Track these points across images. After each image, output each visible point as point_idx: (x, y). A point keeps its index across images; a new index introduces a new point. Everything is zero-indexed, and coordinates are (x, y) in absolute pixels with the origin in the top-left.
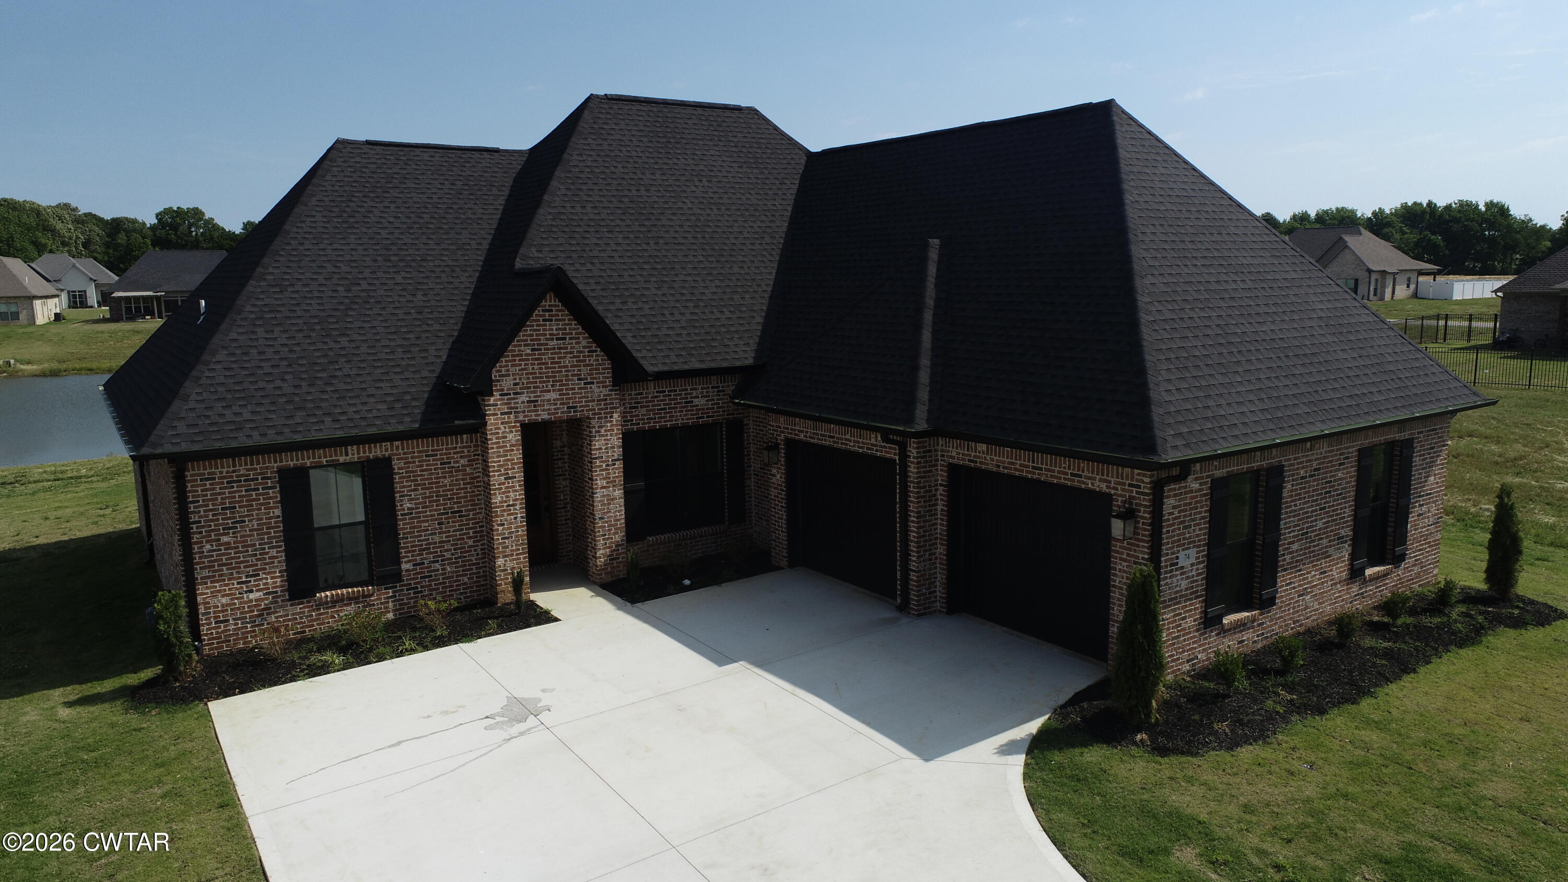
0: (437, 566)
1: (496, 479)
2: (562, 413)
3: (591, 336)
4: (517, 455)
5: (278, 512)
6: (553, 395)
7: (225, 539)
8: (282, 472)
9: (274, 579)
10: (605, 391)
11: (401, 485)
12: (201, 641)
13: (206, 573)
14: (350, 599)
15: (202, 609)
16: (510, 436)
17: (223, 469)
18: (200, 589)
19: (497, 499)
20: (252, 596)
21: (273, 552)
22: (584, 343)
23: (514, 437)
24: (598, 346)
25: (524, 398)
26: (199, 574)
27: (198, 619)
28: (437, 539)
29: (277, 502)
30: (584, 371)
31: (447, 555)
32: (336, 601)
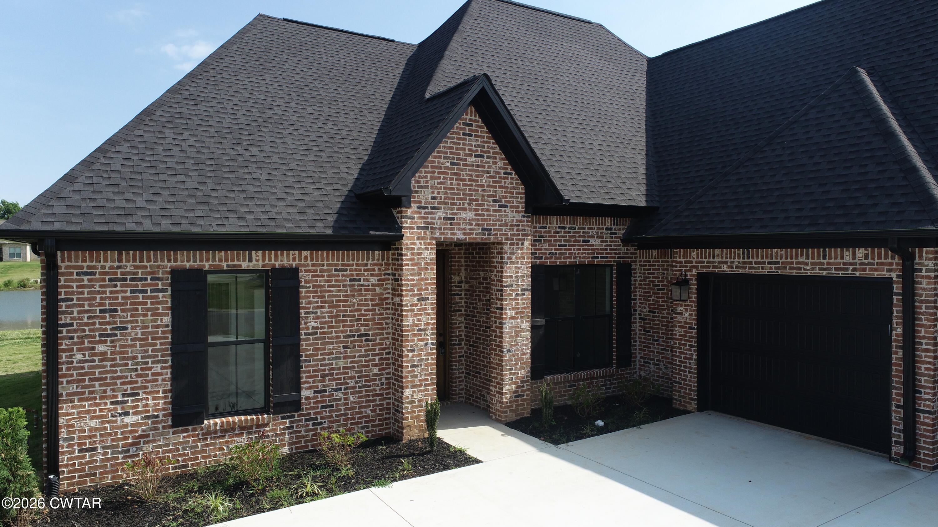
0: (340, 394)
1: (409, 299)
2: (477, 236)
3: (507, 158)
4: (431, 275)
5: (167, 320)
6: (469, 215)
7: (101, 348)
8: (175, 273)
9: (154, 400)
10: (518, 217)
11: (307, 300)
12: (57, 473)
13: (73, 388)
14: (242, 428)
15: (63, 434)
16: (425, 253)
18: (64, 408)
19: (408, 322)
20: (127, 420)
21: (158, 368)
22: (501, 163)
23: (430, 255)
24: (514, 168)
25: (440, 214)
26: (64, 389)
27: (57, 446)
28: (341, 364)
29: (167, 308)
30: (500, 193)
31: (351, 383)
32: (226, 430)
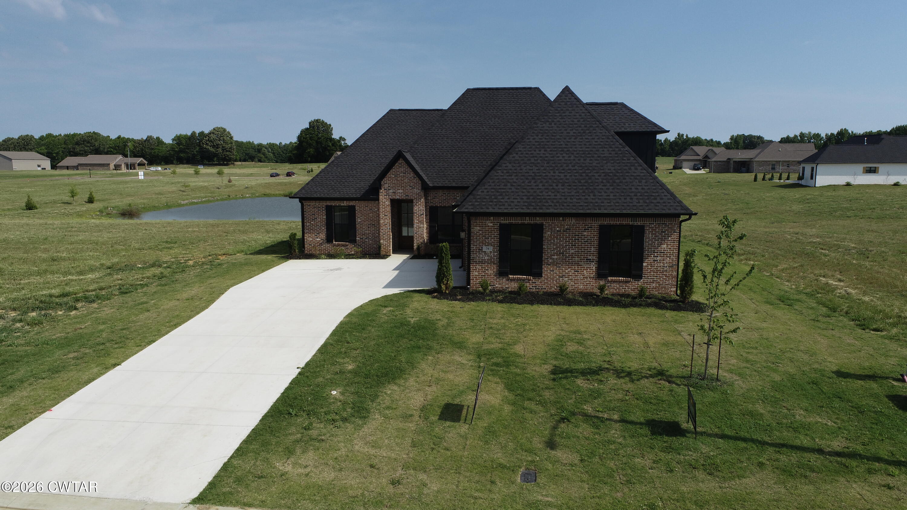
0: (367, 240)
1: (382, 215)
2: (403, 197)
3: (414, 173)
4: (389, 209)
5: (325, 217)
6: (401, 191)
7: (312, 223)
8: (327, 206)
9: (323, 236)
10: (419, 191)
11: (358, 214)
12: (304, 249)
13: (307, 231)
14: (342, 245)
15: (306, 241)
16: (386, 203)
17: (312, 203)
18: (306, 235)
19: (382, 222)
20: (317, 239)
21: (323, 228)
22: (412, 175)
23: (388, 203)
24: (417, 176)
25: (391, 191)
27: (304, 243)
28: (367, 232)
29: (325, 214)
30: (412, 184)
31: (370, 237)
32: (338, 245)
